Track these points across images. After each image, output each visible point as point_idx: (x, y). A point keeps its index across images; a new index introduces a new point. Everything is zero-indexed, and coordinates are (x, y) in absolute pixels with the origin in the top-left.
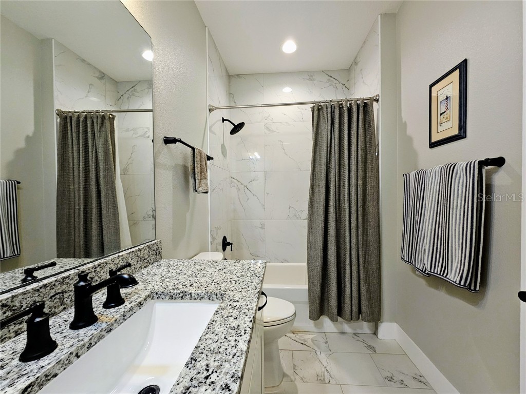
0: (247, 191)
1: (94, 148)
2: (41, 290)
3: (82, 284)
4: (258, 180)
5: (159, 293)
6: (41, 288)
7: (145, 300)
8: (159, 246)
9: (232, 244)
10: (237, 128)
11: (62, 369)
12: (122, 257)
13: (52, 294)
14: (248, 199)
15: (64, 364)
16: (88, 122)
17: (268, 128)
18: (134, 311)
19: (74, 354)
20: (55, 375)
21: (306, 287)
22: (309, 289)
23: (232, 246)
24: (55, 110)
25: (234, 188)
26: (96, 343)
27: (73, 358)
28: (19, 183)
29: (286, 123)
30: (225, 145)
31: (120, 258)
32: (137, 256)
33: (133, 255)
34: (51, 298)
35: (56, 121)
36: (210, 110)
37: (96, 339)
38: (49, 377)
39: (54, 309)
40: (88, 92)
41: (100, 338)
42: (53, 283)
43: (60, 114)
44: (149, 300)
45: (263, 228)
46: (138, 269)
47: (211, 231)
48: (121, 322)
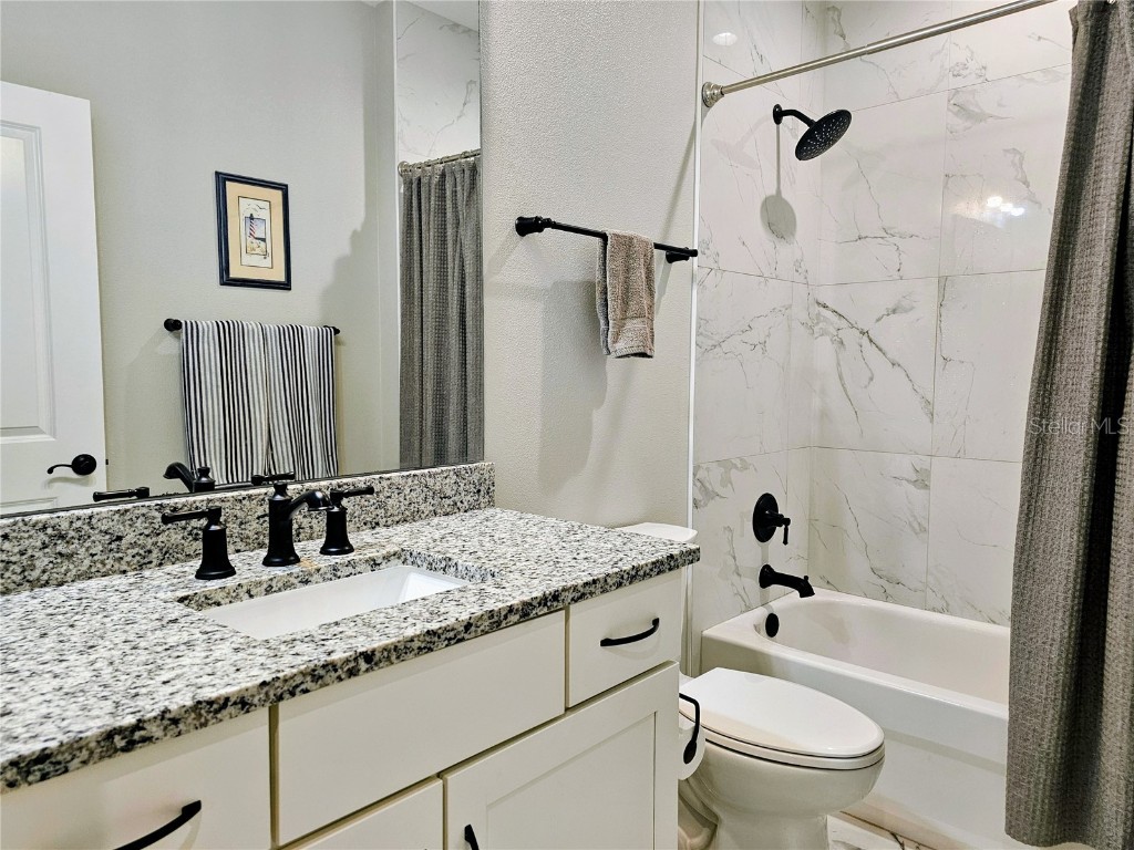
0: (869, 349)
1: (458, 246)
2: (244, 502)
3: (279, 498)
4: (912, 308)
5: (415, 554)
6: (244, 498)
7: (387, 558)
8: (487, 476)
9: (787, 522)
10: (822, 133)
11: (227, 600)
12: (389, 482)
13: (259, 514)
14: (871, 379)
15: (233, 597)
16: (447, 186)
17: (961, 110)
18: (358, 569)
19: (245, 589)
20: (219, 604)
21: (1002, 711)
22: (1013, 719)
23: (786, 530)
24: (397, 164)
25: (827, 338)
26: (280, 590)
27: (242, 592)
28: (337, 331)
29: (1045, 71)
30: (785, 195)
31: (385, 483)
32: (426, 486)
33: (416, 482)
34: (258, 518)
35: (397, 190)
36: (705, 101)
37: (280, 585)
38: (210, 602)
39: (262, 537)
40: (465, 104)
41: (287, 586)
42: (262, 497)
43: (406, 171)
44: (394, 561)
45: (922, 481)
46: (427, 513)
47: (697, 468)
48: (329, 576)
